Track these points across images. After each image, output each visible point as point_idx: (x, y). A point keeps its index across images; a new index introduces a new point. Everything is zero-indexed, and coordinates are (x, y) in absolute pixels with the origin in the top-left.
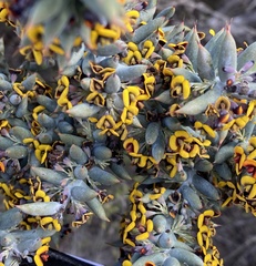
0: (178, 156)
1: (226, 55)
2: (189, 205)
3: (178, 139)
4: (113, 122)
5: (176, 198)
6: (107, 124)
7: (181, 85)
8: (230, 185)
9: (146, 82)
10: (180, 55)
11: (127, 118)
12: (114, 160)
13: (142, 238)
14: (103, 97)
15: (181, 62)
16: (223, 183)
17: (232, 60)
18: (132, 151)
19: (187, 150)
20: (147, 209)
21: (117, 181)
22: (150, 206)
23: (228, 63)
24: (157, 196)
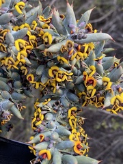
0: (56, 82)
1: (69, 18)
2: (63, 106)
3: (53, 70)
4: (14, 61)
5: (57, 104)
6: (10, 62)
7: (47, 37)
8: (84, 93)
9: (30, 38)
10: (48, 24)
11: (21, 58)
12: (25, 88)
13: (38, 124)
14: (5, 46)
15: (49, 27)
16: (80, 94)
17: (73, 21)
18: (31, 80)
19: (60, 78)
20: (42, 110)
21: (25, 97)
22: (43, 108)
23: (71, 22)
24: (46, 103)
